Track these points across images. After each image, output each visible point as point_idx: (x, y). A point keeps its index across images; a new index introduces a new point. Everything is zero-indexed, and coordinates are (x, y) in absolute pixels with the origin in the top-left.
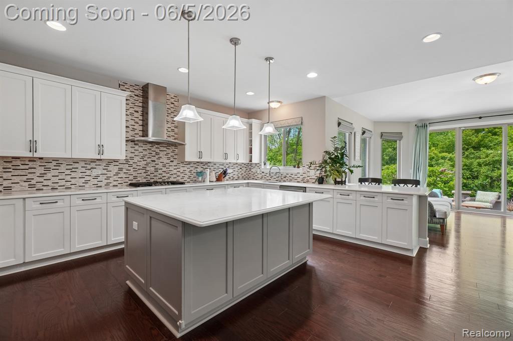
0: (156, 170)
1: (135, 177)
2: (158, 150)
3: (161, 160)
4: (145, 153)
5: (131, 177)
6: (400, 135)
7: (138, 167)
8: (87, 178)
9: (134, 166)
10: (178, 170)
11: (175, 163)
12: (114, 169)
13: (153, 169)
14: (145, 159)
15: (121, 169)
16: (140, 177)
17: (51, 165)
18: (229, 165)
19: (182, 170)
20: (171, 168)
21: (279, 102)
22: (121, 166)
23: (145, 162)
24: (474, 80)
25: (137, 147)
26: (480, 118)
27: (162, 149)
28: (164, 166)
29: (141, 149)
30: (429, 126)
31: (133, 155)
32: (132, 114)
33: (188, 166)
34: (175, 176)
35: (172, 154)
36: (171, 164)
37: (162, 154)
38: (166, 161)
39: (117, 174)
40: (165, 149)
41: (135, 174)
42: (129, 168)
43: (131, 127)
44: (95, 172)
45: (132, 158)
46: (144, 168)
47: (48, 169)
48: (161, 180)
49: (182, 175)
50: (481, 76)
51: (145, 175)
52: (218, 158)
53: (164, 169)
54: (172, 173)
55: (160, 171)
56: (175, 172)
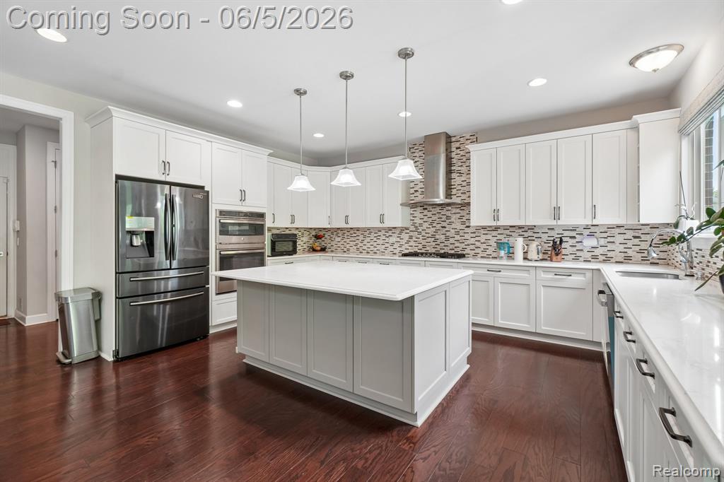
0: (447, 238)
1: (424, 247)
2: (448, 214)
3: (453, 226)
4: (434, 218)
5: (420, 246)
7: (427, 235)
8: (387, 245)
9: (423, 233)
10: (477, 239)
12: (405, 237)
13: (443, 237)
14: (434, 225)
15: (411, 237)
16: (429, 246)
18: (593, 229)
19: (483, 238)
20: (467, 236)
22: (412, 234)
23: (434, 229)
25: (426, 212)
27: (454, 211)
28: (457, 233)
29: (429, 214)
31: (421, 221)
33: (494, 233)
34: (472, 247)
36: (466, 230)
37: (454, 218)
38: (460, 226)
40: (458, 211)
41: (424, 243)
42: (419, 236)
43: (420, 190)
44: (392, 240)
45: (421, 225)
46: (433, 236)
48: (452, 252)
49: (484, 246)
51: (434, 244)
53: (458, 237)
54: (468, 242)
55: (452, 240)
56: (472, 241)
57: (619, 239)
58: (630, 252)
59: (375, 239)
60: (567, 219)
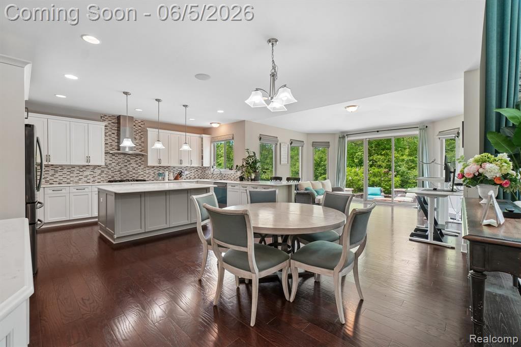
0: (128, 172)
1: (113, 177)
2: (129, 159)
3: (132, 165)
4: (119, 160)
5: (110, 177)
6: (327, 145)
7: (115, 170)
8: (81, 177)
9: (112, 169)
10: (145, 172)
11: (142, 167)
12: (98, 171)
13: (125, 171)
14: (120, 164)
15: (103, 172)
16: (116, 176)
17: (58, 169)
18: (187, 168)
19: (147, 172)
20: (139, 171)
21: (218, 123)
22: (103, 169)
23: (120, 167)
24: (345, 108)
25: (114, 157)
26: (378, 131)
27: (132, 157)
28: (134, 169)
29: (116, 158)
30: (347, 137)
31: (111, 162)
32: (110, 135)
33: (153, 169)
34: (142, 176)
35: (140, 161)
36: (139, 168)
37: (132, 161)
38: (135, 166)
39: (100, 175)
40: (134, 158)
41: (112, 174)
42: (109, 171)
43: (109, 144)
44: (86, 173)
45: (110, 164)
46: (119, 171)
47: (56, 172)
48: (131, 179)
49: (148, 175)
50: (348, 107)
51: (120, 175)
52: (174, 163)
53: (134, 171)
54: (140, 174)
55: (131, 173)
56: (142, 173)
57: (193, 171)
58: (196, 176)
59: (68, 173)
60: (185, 164)
